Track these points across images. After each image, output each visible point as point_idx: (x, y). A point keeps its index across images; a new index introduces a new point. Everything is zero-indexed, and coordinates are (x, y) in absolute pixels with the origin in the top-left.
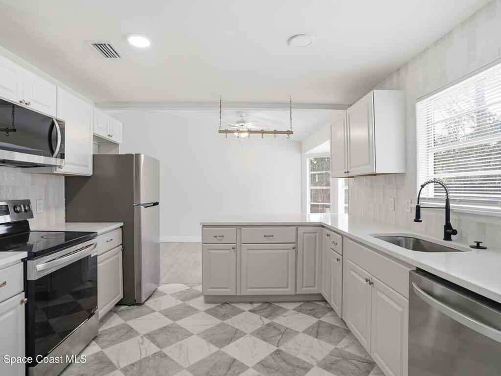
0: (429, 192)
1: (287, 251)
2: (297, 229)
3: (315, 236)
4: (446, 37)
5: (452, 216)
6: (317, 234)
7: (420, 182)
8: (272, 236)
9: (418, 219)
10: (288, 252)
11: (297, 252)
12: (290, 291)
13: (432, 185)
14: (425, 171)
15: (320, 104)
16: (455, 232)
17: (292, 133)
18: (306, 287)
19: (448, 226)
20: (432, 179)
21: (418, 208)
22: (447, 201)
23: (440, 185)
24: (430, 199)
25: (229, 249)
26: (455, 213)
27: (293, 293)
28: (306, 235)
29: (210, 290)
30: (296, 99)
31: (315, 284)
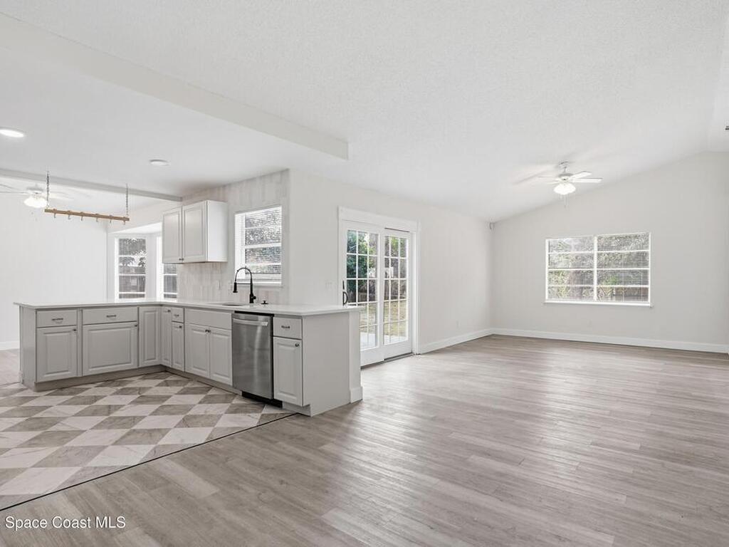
0: (242, 276)
1: (128, 329)
2: (138, 309)
3: (155, 315)
4: (251, 180)
5: (254, 290)
6: (157, 313)
7: (237, 269)
8: (115, 316)
9: (235, 291)
10: (130, 331)
11: (138, 329)
12: (133, 365)
13: (244, 270)
14: (240, 260)
15: (159, 194)
16: (255, 298)
17: (128, 219)
18: (148, 360)
19: (252, 295)
20: (244, 266)
21: (235, 284)
22: (251, 279)
23: (248, 271)
24: (242, 280)
25: (69, 332)
26: (255, 287)
27: (136, 367)
28: (147, 313)
29: (46, 376)
30: (131, 186)
31: (155, 355)
